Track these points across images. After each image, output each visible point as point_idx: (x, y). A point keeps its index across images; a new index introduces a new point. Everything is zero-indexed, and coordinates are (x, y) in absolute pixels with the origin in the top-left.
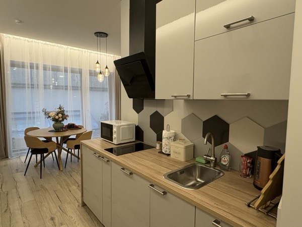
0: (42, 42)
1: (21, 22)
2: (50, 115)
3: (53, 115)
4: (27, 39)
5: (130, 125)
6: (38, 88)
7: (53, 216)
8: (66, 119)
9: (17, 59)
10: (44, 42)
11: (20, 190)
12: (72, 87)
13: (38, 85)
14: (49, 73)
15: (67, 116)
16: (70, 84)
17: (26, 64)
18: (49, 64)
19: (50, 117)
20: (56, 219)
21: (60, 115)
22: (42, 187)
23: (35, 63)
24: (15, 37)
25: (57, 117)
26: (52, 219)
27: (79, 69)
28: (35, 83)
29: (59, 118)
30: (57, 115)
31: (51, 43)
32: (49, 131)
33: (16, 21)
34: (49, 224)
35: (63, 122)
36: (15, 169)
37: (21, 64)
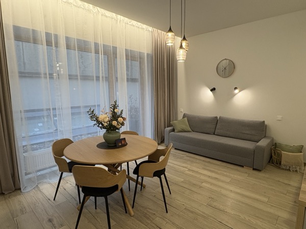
14: (75, 55)
17: (39, 35)
37: (31, 34)
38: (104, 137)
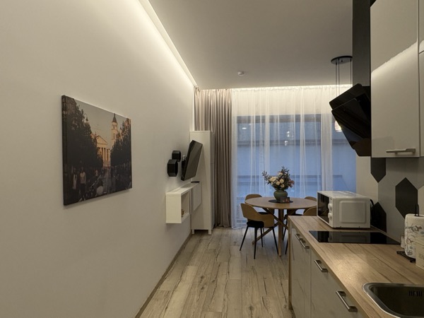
0: (269, 88)
1: (243, 73)
2: (271, 180)
3: (274, 180)
4: (254, 88)
5: (361, 199)
6: (264, 145)
7: (252, 305)
8: (291, 187)
9: (244, 114)
10: (272, 88)
11: (231, 265)
12: (306, 141)
13: (263, 142)
14: (277, 126)
15: (293, 182)
16: (302, 137)
17: (252, 119)
18: (277, 113)
19: (270, 182)
20: (255, 310)
21: (282, 181)
22: (253, 268)
23: (261, 115)
24: (243, 89)
25: (278, 183)
26: (251, 308)
27: (317, 115)
28: (261, 139)
29: (281, 184)
30: (279, 180)
31: (280, 88)
32: (270, 201)
33: (239, 73)
34: (246, 312)
35: (286, 190)
36: (234, 241)
37: (247, 119)
38: (275, 194)
